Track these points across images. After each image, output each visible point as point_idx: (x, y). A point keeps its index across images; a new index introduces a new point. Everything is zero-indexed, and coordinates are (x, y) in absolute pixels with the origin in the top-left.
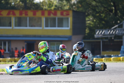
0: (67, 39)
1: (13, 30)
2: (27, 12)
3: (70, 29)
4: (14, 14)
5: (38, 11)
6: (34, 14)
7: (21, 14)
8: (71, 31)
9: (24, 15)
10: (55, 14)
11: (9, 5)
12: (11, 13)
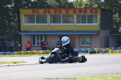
0: (95, 34)
1: (49, 26)
2: (61, 10)
3: (99, 25)
4: (49, 12)
5: (70, 10)
6: (67, 12)
7: (55, 12)
8: (100, 26)
9: (58, 13)
10: (85, 12)
11: (46, 5)
12: (47, 11)
